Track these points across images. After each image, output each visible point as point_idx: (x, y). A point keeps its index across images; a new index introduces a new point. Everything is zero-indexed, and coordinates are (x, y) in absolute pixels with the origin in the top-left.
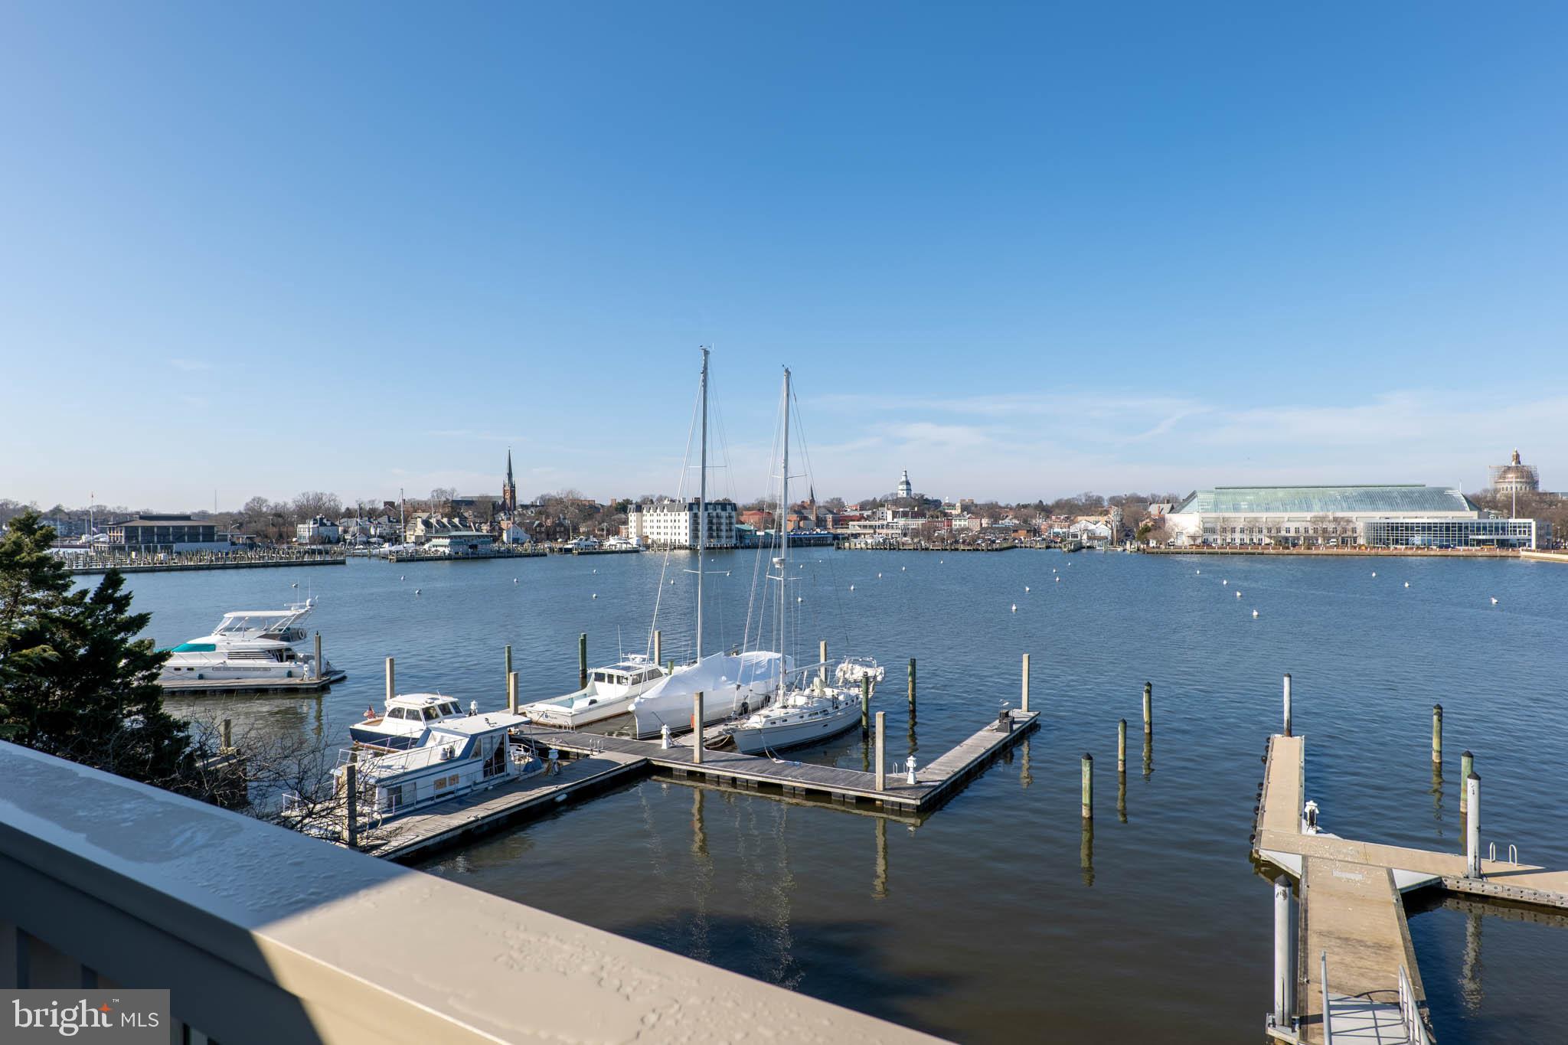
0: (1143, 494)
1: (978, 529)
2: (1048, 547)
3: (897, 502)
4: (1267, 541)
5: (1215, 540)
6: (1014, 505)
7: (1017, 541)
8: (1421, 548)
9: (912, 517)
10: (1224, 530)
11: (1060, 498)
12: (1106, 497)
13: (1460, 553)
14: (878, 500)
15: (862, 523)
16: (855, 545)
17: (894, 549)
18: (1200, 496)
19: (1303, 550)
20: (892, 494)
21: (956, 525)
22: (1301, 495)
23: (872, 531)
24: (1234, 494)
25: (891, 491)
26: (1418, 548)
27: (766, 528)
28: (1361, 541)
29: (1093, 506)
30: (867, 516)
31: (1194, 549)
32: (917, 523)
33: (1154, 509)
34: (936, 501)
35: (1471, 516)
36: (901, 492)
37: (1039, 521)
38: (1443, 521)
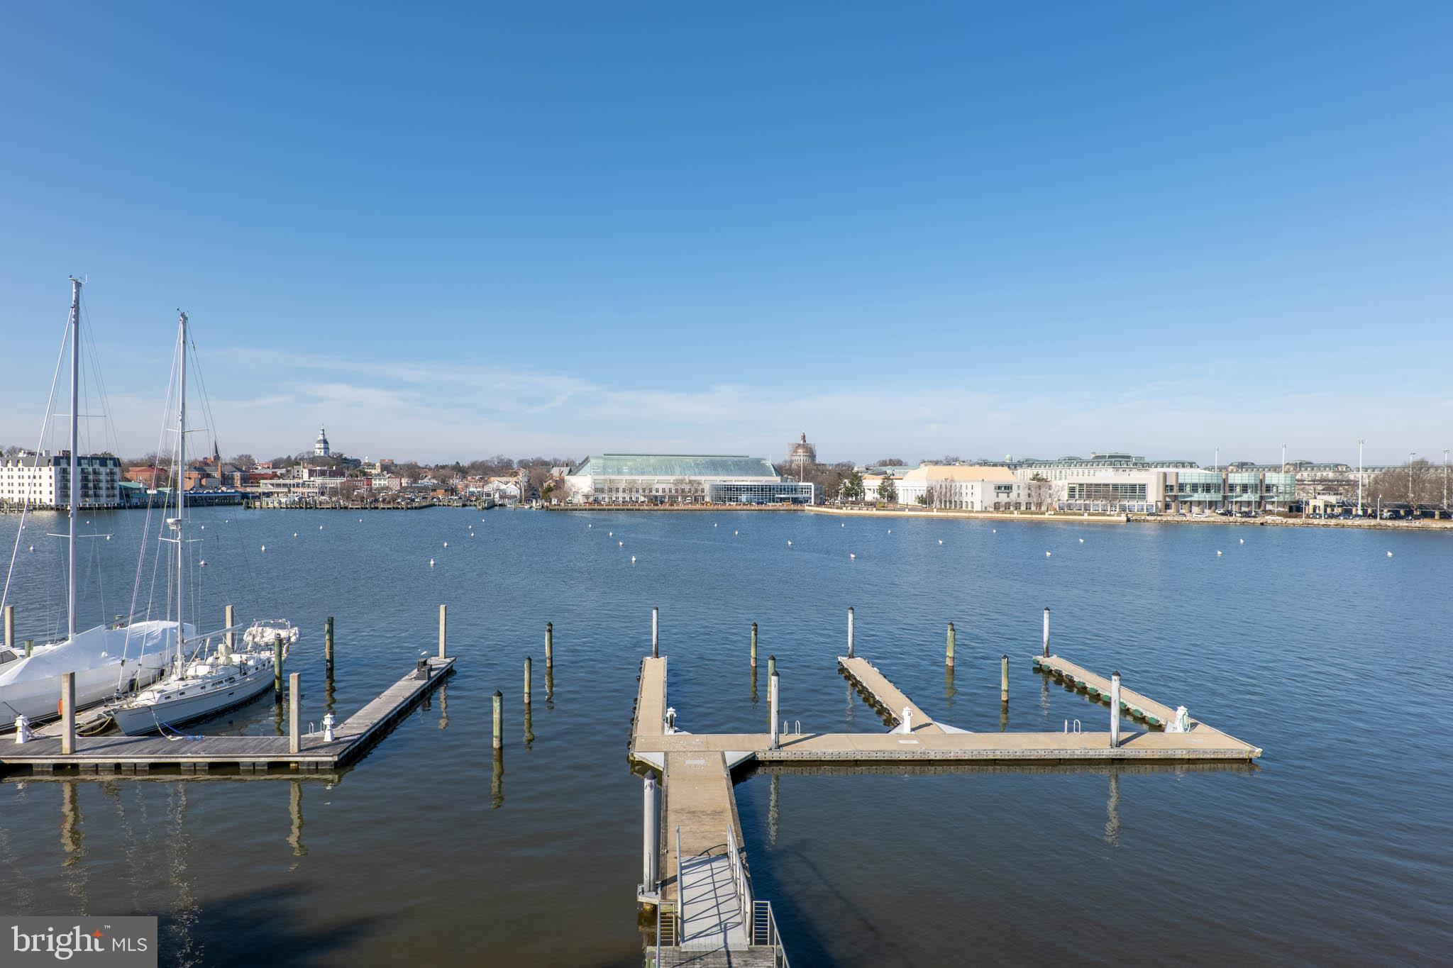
0: (547, 459)
1: (398, 488)
2: (464, 505)
3: (313, 460)
4: (642, 499)
5: (604, 498)
6: (433, 465)
7: (435, 500)
8: (746, 505)
9: (330, 476)
10: (610, 490)
11: (474, 460)
12: (516, 460)
13: (770, 508)
14: (293, 457)
15: (275, 481)
16: (267, 504)
17: (311, 508)
18: (592, 461)
19: (667, 506)
20: (308, 453)
21: (375, 484)
22: (667, 461)
23: (286, 490)
24: (618, 460)
25: (307, 450)
26: (744, 504)
27: (158, 486)
28: (707, 499)
29: (504, 468)
30: (281, 474)
31: (587, 506)
32: (337, 482)
33: (555, 472)
34: (356, 460)
35: (775, 480)
36: (318, 451)
37: (456, 482)
38: (759, 484)
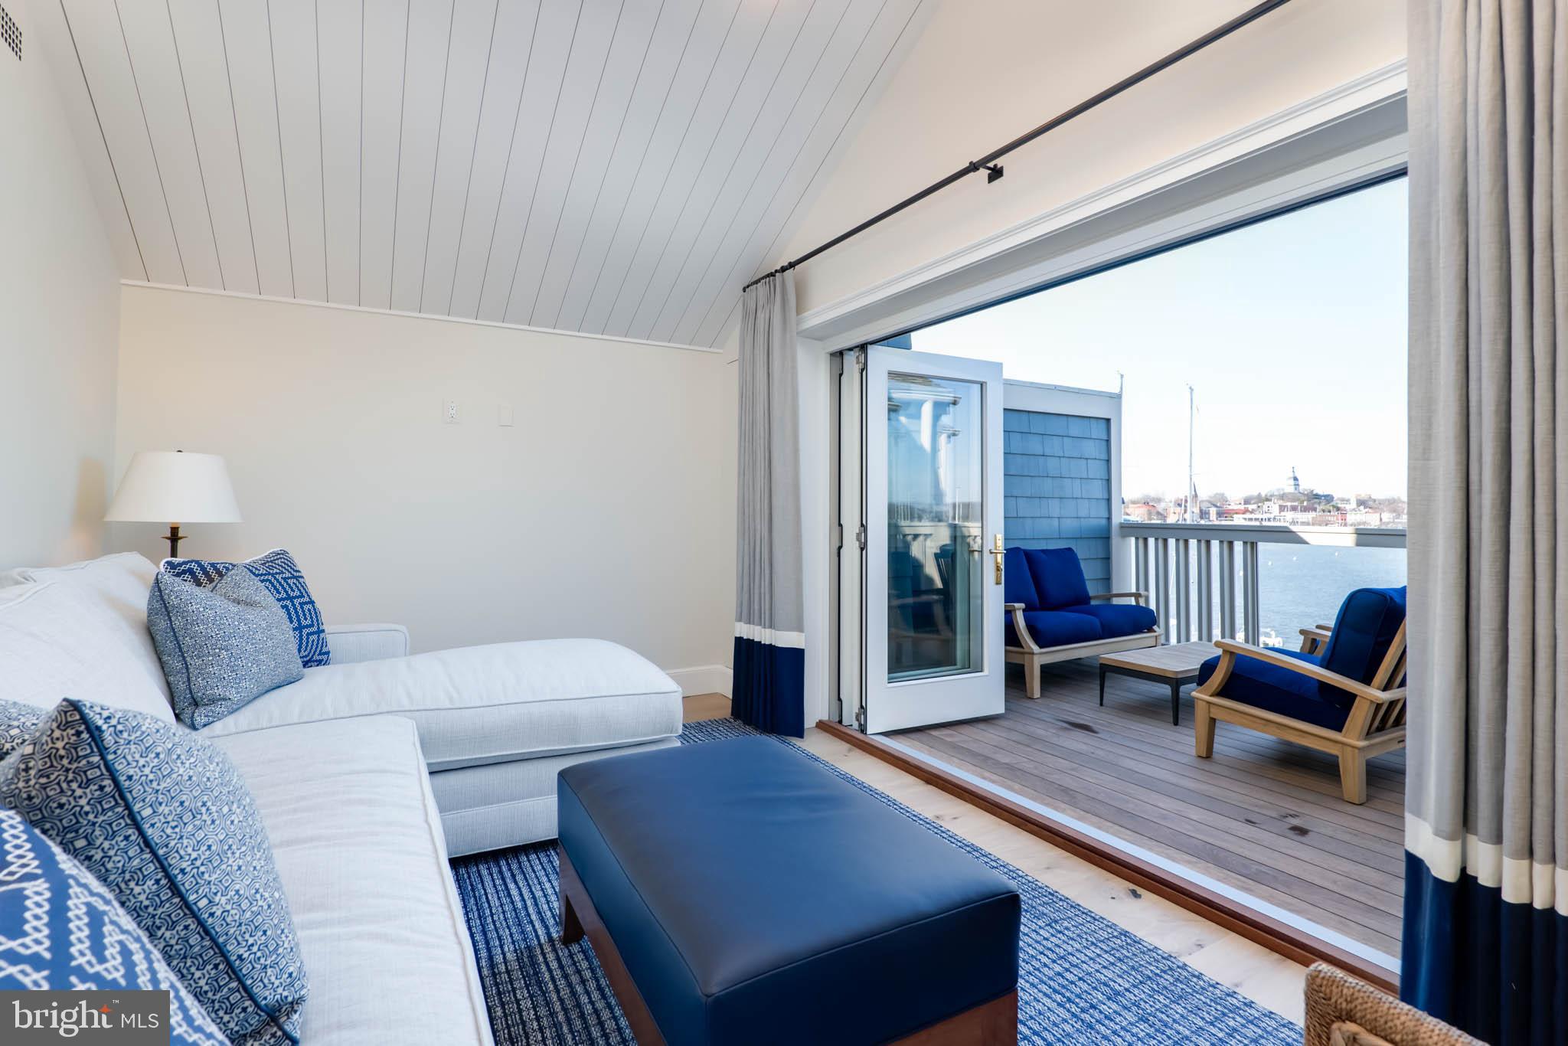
3: (1282, 497)
9: (1301, 511)
14: (1263, 495)
15: (1248, 516)
20: (1278, 490)
30: (1253, 510)
32: (1308, 517)
34: (1328, 496)
